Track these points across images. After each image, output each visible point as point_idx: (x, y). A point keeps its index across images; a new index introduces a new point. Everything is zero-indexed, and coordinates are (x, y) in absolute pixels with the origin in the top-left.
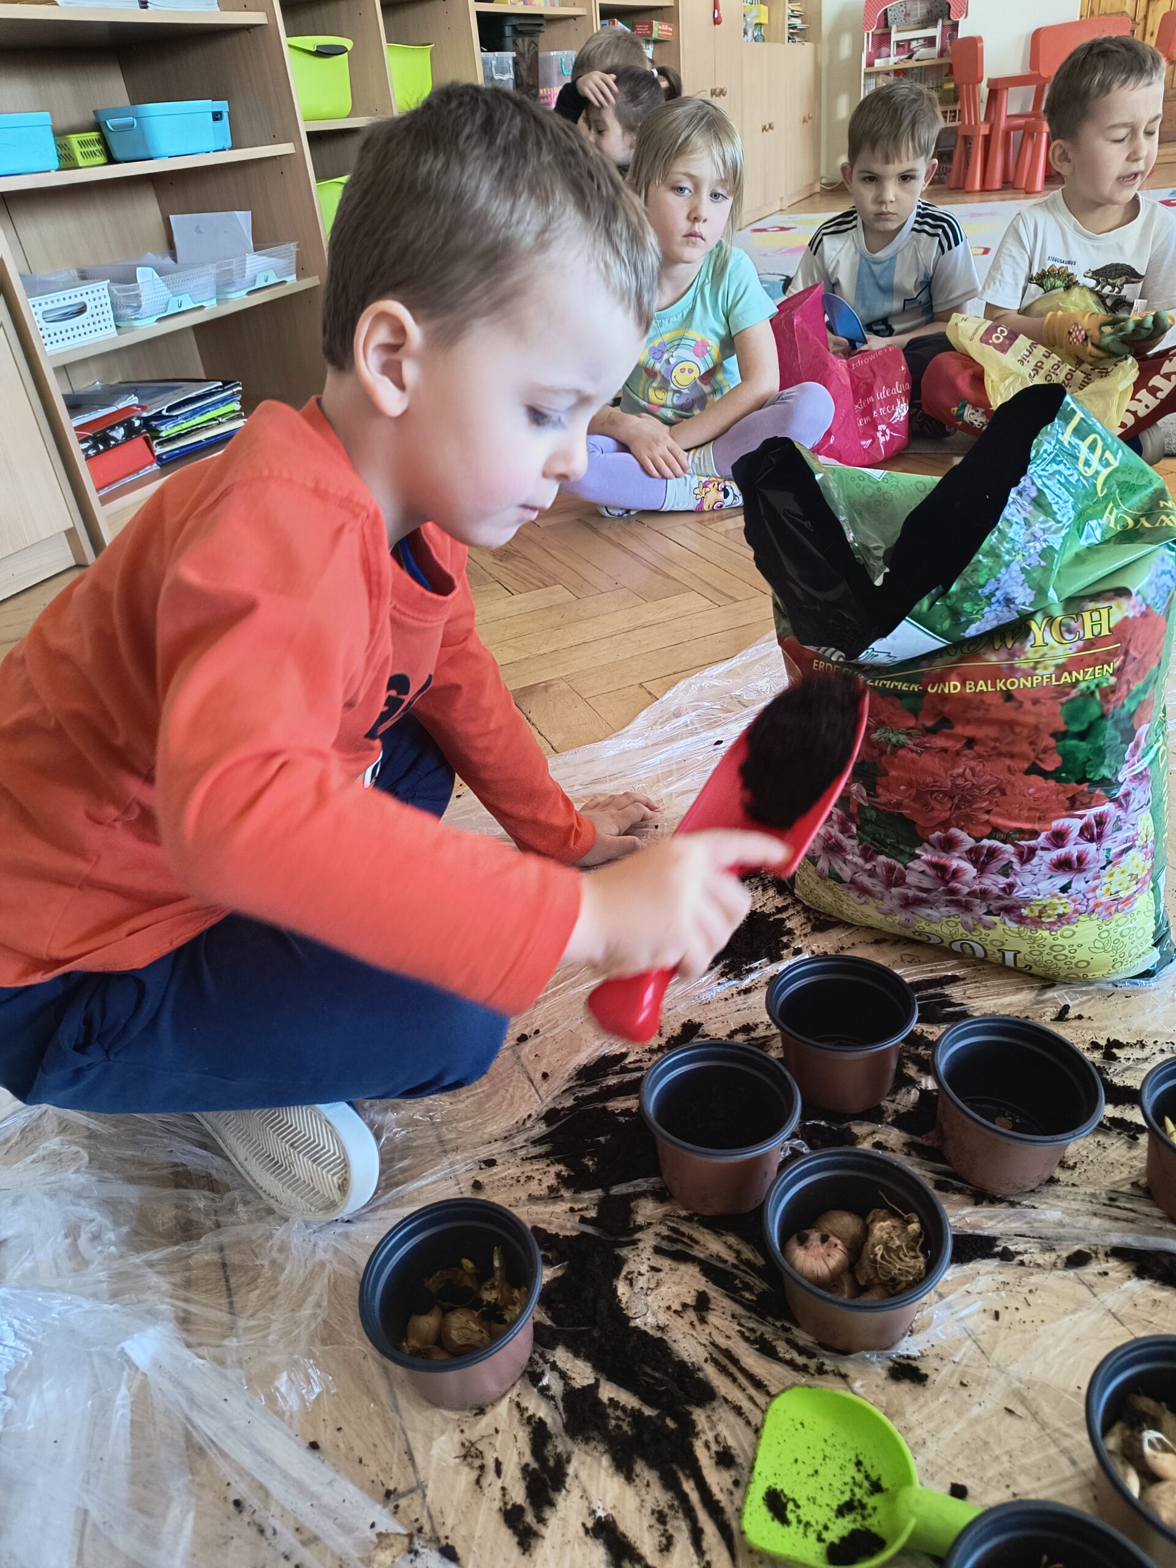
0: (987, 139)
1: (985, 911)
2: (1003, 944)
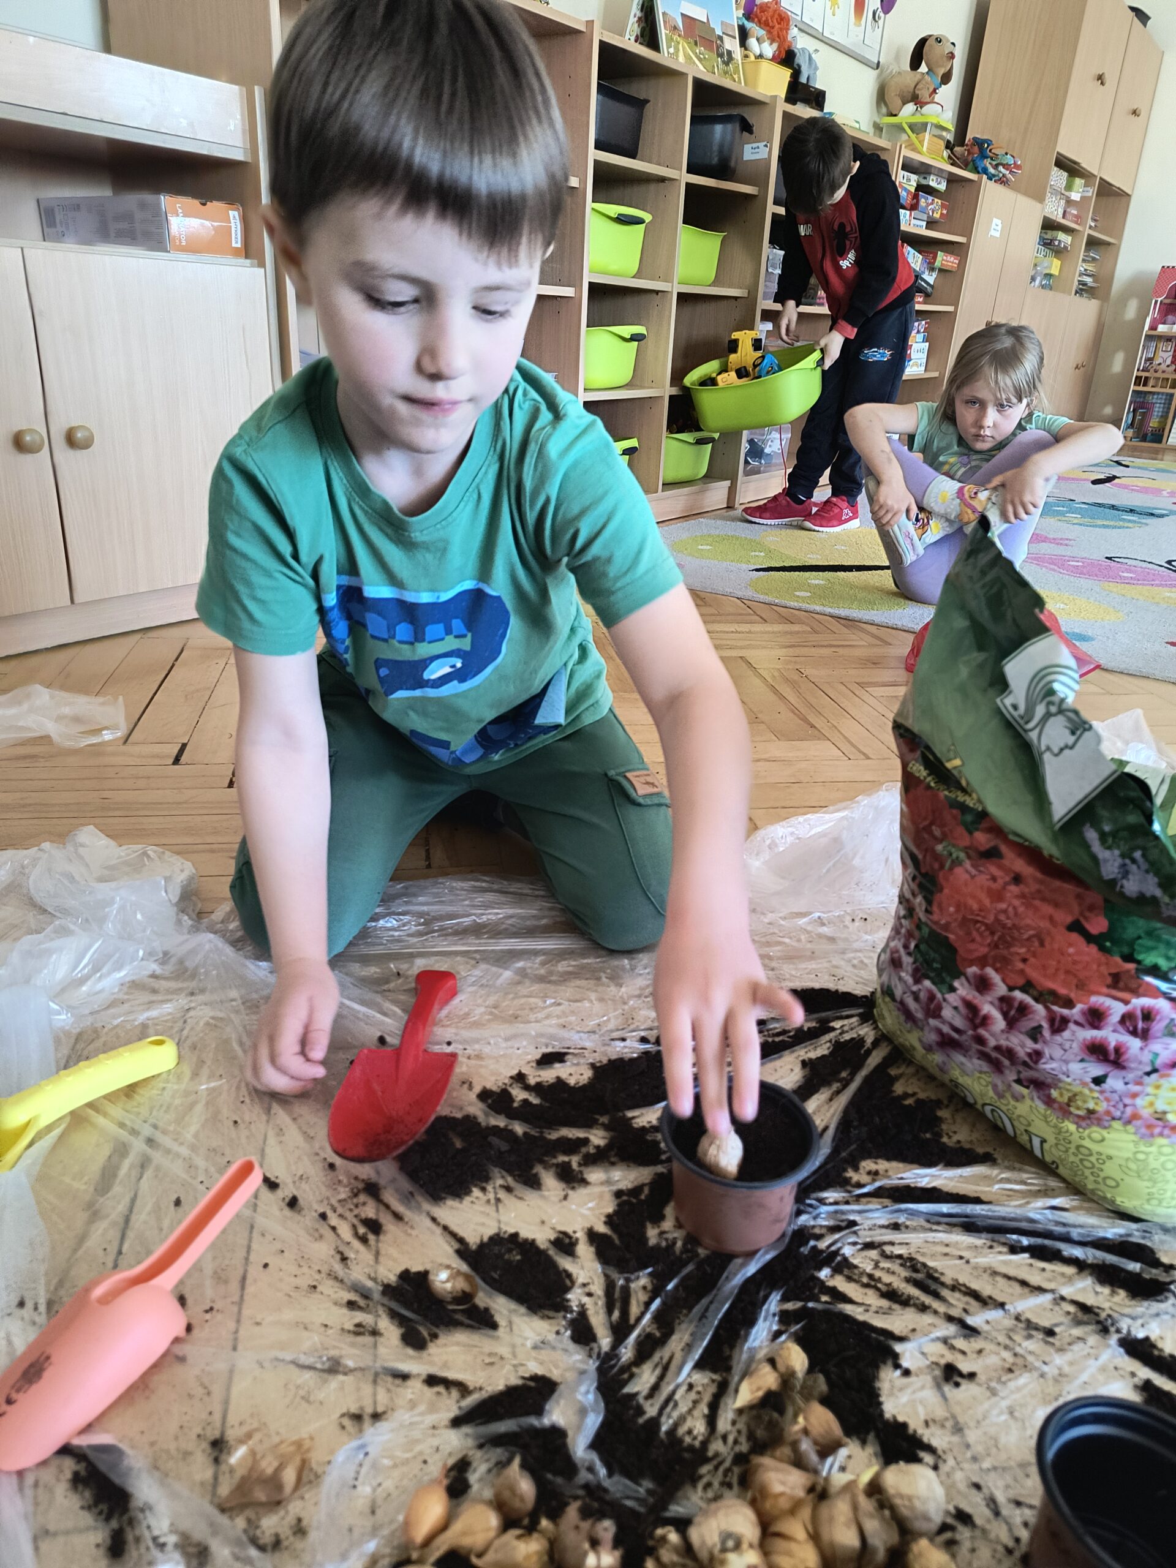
1: (1015, 1077)
2: (1029, 1125)
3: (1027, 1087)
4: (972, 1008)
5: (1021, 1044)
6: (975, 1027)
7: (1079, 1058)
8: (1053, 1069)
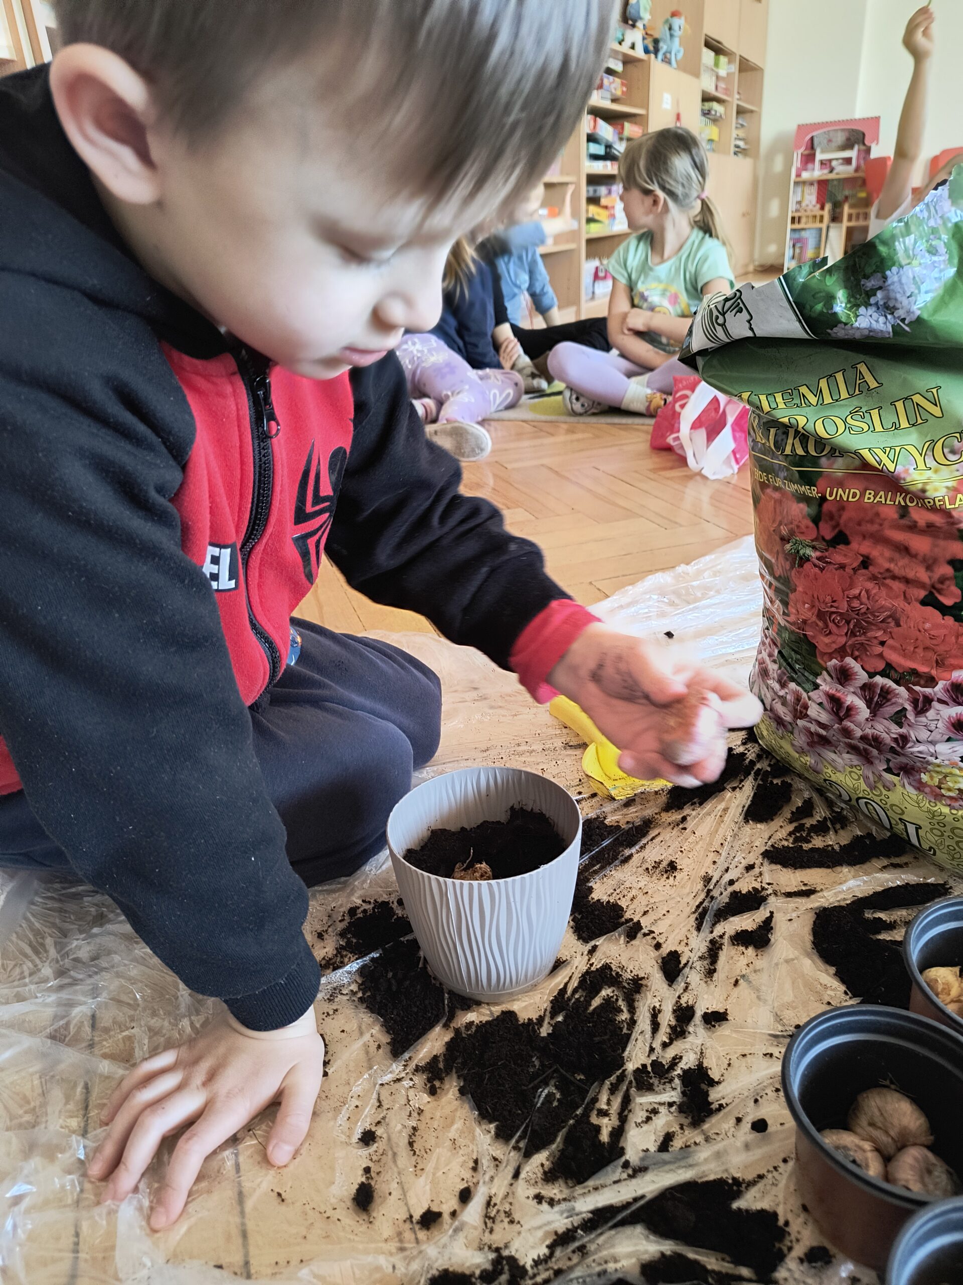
1: (885, 767)
2: (903, 813)
3: (898, 775)
4: (835, 702)
5: (886, 730)
6: (841, 720)
7: (946, 737)
8: (920, 752)
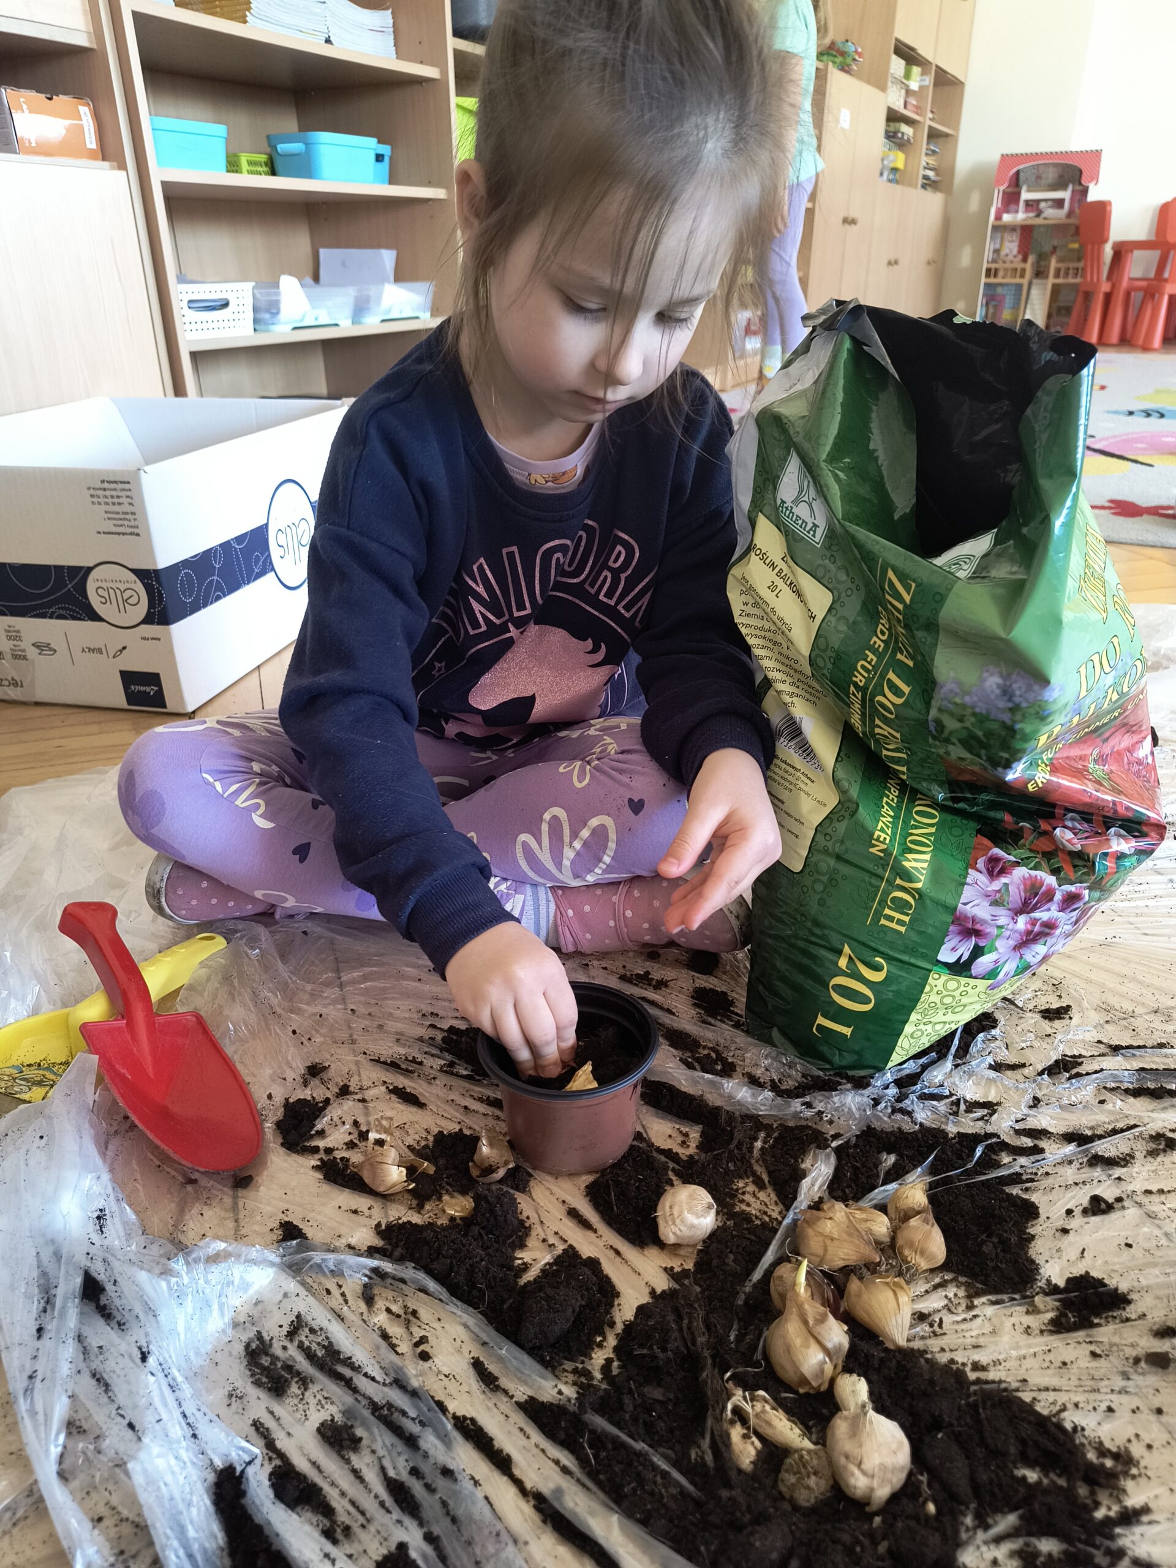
0: (1108, 297)
